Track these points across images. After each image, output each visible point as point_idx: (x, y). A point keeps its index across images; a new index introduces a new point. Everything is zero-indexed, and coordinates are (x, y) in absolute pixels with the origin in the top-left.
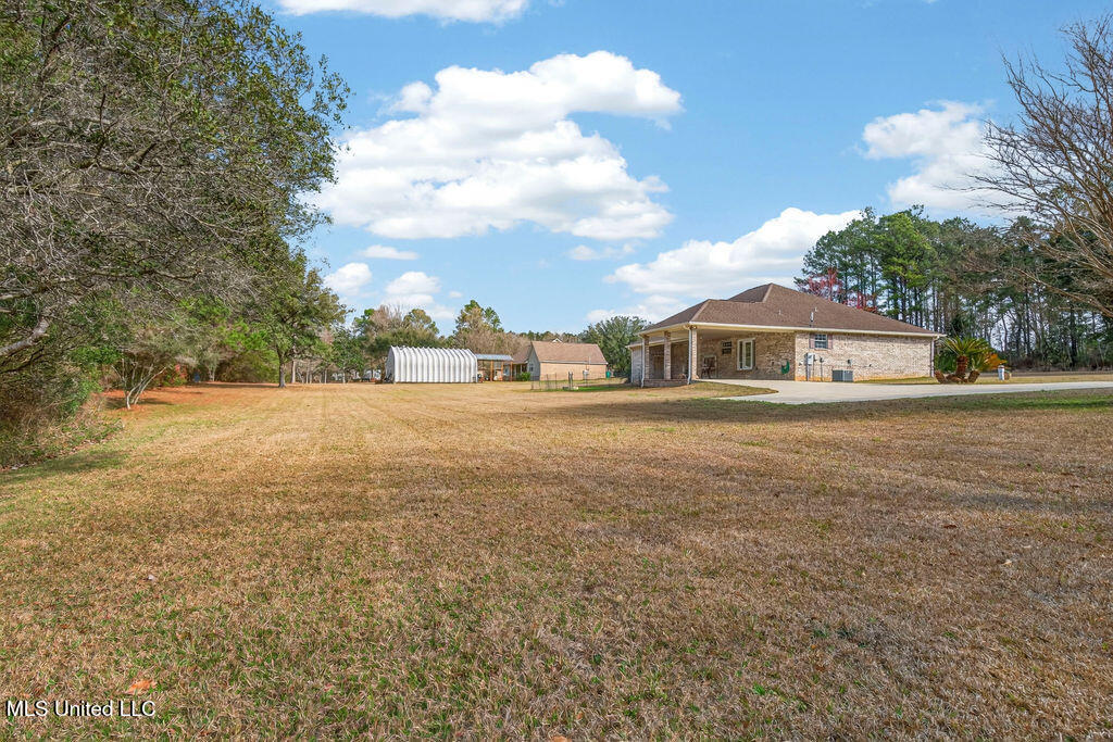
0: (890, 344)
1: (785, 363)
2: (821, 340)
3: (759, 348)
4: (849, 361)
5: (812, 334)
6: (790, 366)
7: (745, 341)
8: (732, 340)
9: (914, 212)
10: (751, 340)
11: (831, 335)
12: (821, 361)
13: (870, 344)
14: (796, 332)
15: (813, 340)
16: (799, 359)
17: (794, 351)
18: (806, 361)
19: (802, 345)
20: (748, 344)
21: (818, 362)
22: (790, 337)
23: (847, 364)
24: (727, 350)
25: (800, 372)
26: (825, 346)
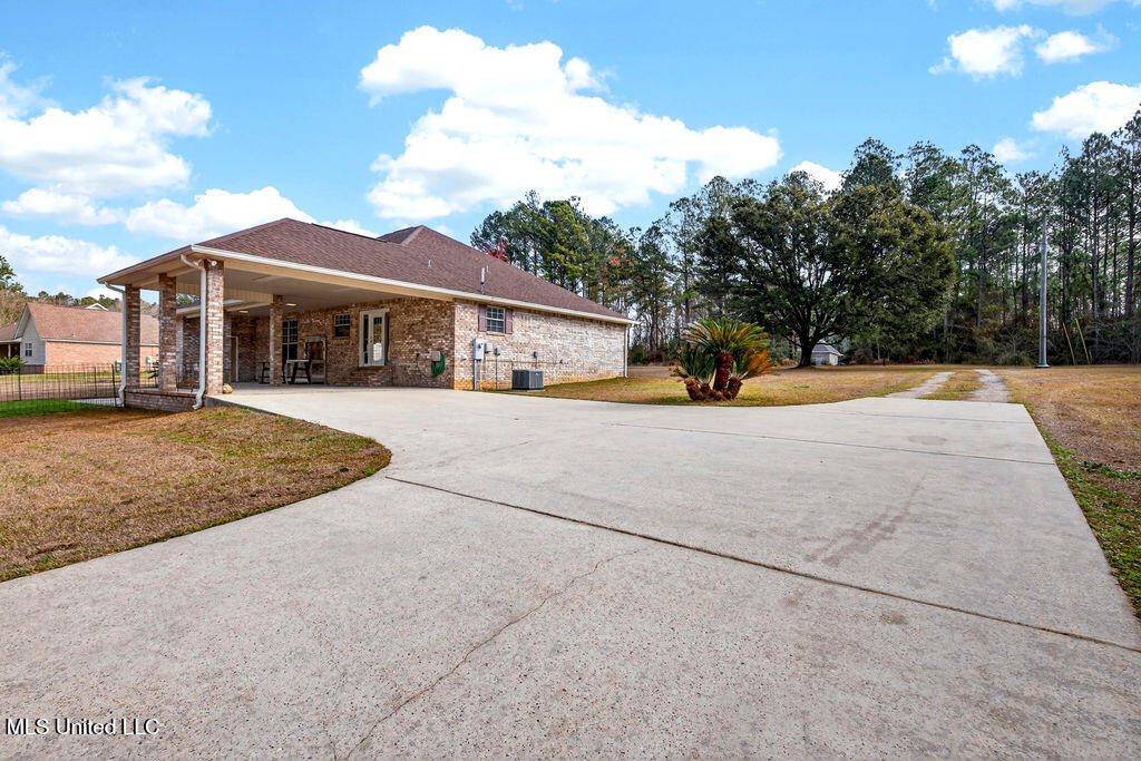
0: (583, 330)
1: (437, 357)
2: (496, 317)
3: (395, 325)
4: (535, 355)
5: (482, 305)
6: (447, 362)
7: (372, 314)
8: (352, 312)
9: (572, 203)
10: (381, 313)
11: (511, 309)
12: (496, 354)
13: (561, 328)
14: (456, 299)
15: (484, 317)
16: (461, 351)
17: (453, 334)
18: (473, 352)
19: (466, 323)
20: (377, 321)
21: (491, 356)
22: (446, 308)
23: (531, 359)
24: (341, 331)
25: (461, 374)
26: (501, 328)
